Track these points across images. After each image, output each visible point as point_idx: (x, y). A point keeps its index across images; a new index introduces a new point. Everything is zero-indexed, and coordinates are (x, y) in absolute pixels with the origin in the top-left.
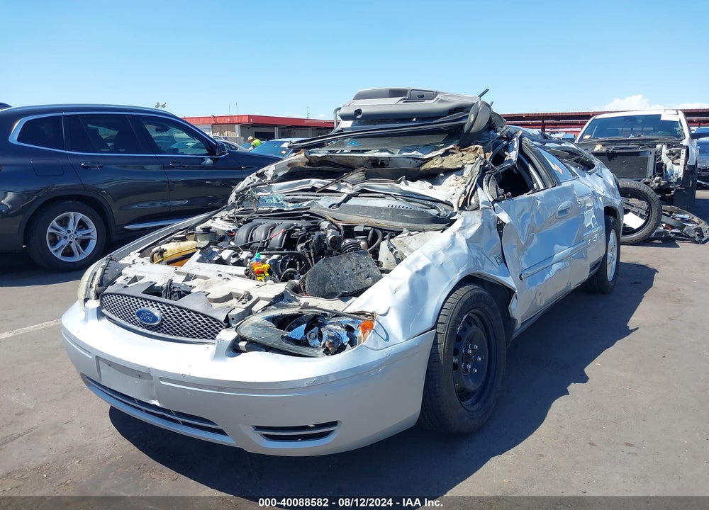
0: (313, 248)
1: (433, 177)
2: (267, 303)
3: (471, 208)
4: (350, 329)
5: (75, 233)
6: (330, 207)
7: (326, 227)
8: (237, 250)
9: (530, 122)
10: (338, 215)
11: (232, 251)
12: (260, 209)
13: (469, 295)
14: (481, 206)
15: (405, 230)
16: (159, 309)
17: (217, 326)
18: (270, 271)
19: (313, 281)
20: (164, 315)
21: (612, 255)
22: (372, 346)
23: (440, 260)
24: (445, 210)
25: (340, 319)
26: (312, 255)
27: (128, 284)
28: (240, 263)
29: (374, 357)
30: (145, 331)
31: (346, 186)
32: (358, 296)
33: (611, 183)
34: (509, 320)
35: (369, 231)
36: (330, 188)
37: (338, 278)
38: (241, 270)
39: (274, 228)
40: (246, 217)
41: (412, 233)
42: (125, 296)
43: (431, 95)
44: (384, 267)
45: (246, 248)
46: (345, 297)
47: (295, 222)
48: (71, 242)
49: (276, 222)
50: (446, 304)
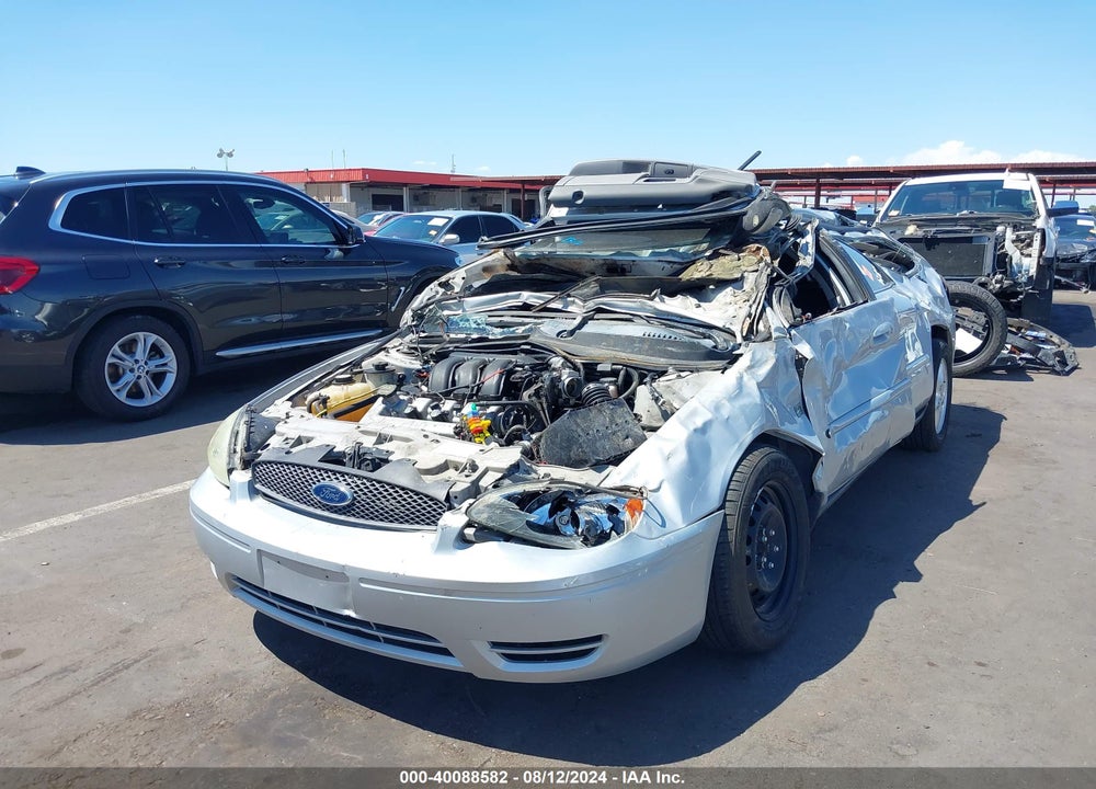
0: (546, 396)
1: (700, 290)
2: (500, 475)
3: (759, 338)
4: (612, 511)
5: (146, 363)
6: (558, 335)
7: (559, 365)
8: (436, 400)
9: (798, 181)
10: (573, 348)
11: (428, 400)
12: (452, 336)
13: (765, 461)
14: (774, 335)
15: (670, 370)
16: (349, 484)
17: (435, 507)
18: (490, 429)
19: (552, 443)
20: (356, 492)
21: (941, 395)
22: (644, 533)
23: (725, 412)
24: (725, 340)
25: (600, 497)
26: (545, 406)
27: (291, 447)
28: (443, 418)
29: (649, 548)
30: (326, 514)
31: (574, 302)
32: (617, 465)
33: (939, 290)
34: (812, 494)
35: (619, 371)
36: (553, 305)
37: (589, 440)
38: (448, 428)
39: (485, 366)
40: (434, 348)
41: (683, 374)
42: (293, 465)
43: (686, 171)
44: (644, 422)
45: (447, 395)
46: (599, 466)
47: (513, 358)
48: (139, 377)
49: (486, 357)
50: (736, 474)
